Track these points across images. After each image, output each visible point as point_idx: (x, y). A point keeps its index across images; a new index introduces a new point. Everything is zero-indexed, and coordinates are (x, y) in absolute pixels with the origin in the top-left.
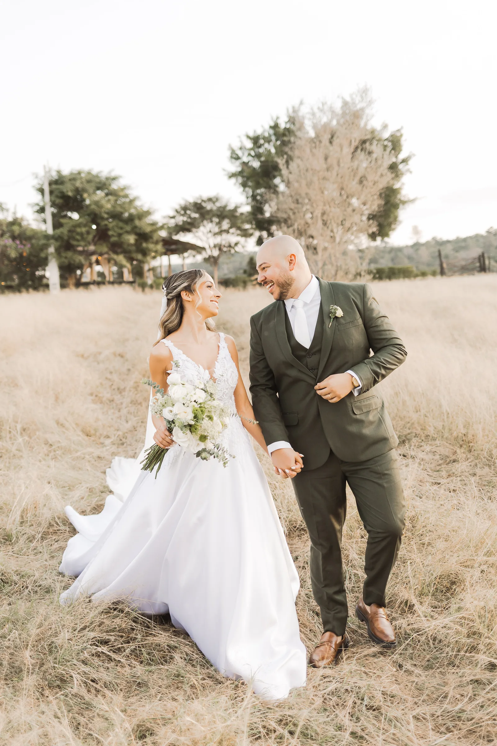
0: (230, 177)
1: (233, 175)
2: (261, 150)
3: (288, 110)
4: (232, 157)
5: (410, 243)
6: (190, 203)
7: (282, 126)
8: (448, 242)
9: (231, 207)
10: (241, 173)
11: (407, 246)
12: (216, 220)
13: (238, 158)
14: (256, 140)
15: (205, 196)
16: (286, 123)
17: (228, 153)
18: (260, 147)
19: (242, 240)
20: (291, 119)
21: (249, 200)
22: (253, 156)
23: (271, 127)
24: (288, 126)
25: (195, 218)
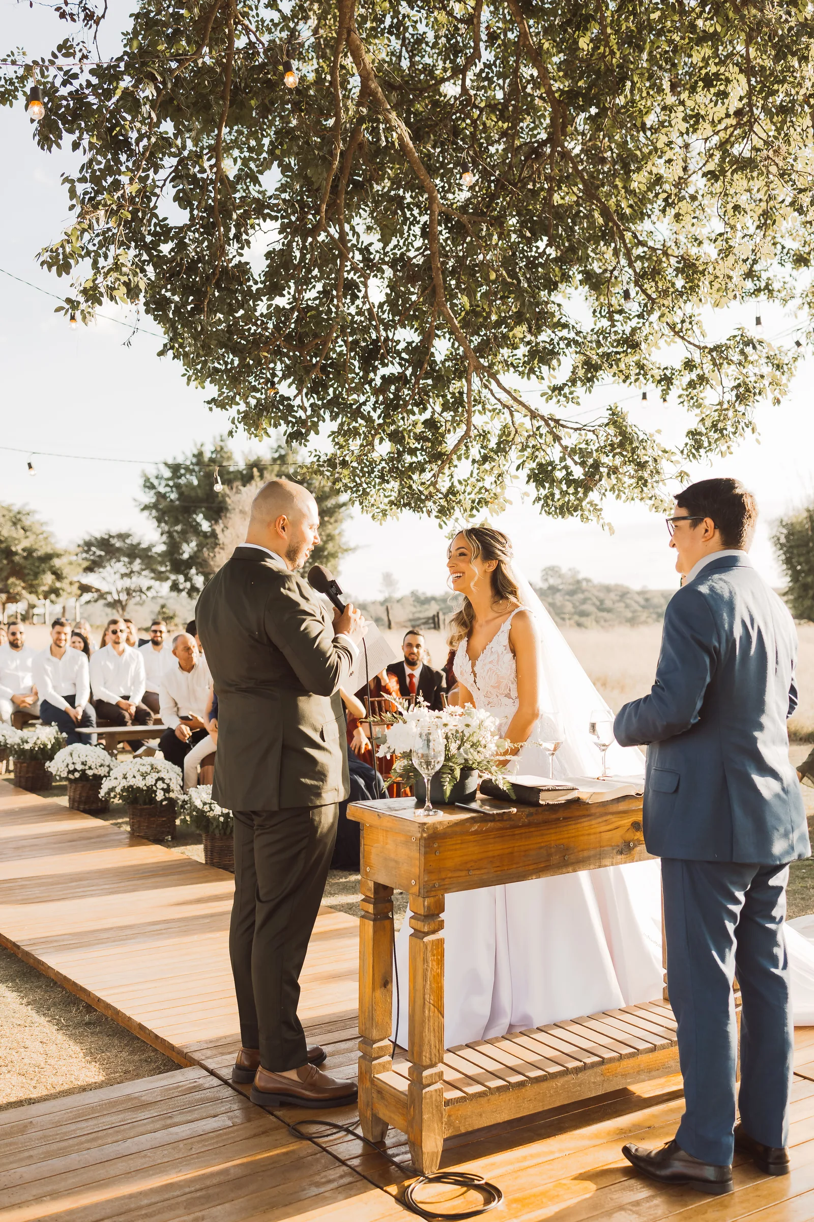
0: (143, 510)
1: (146, 508)
2: (182, 481)
3: (214, 438)
4: (145, 486)
5: (381, 598)
6: (96, 539)
7: (207, 455)
8: (434, 599)
9: (143, 546)
10: (155, 506)
11: (374, 603)
12: (126, 559)
13: (152, 487)
14: (175, 469)
15: (114, 531)
16: (212, 453)
17: (141, 481)
18: (180, 477)
19: (156, 584)
20: (219, 449)
21: (164, 538)
22: (171, 487)
23: (194, 456)
24: (214, 456)
25: (100, 556)
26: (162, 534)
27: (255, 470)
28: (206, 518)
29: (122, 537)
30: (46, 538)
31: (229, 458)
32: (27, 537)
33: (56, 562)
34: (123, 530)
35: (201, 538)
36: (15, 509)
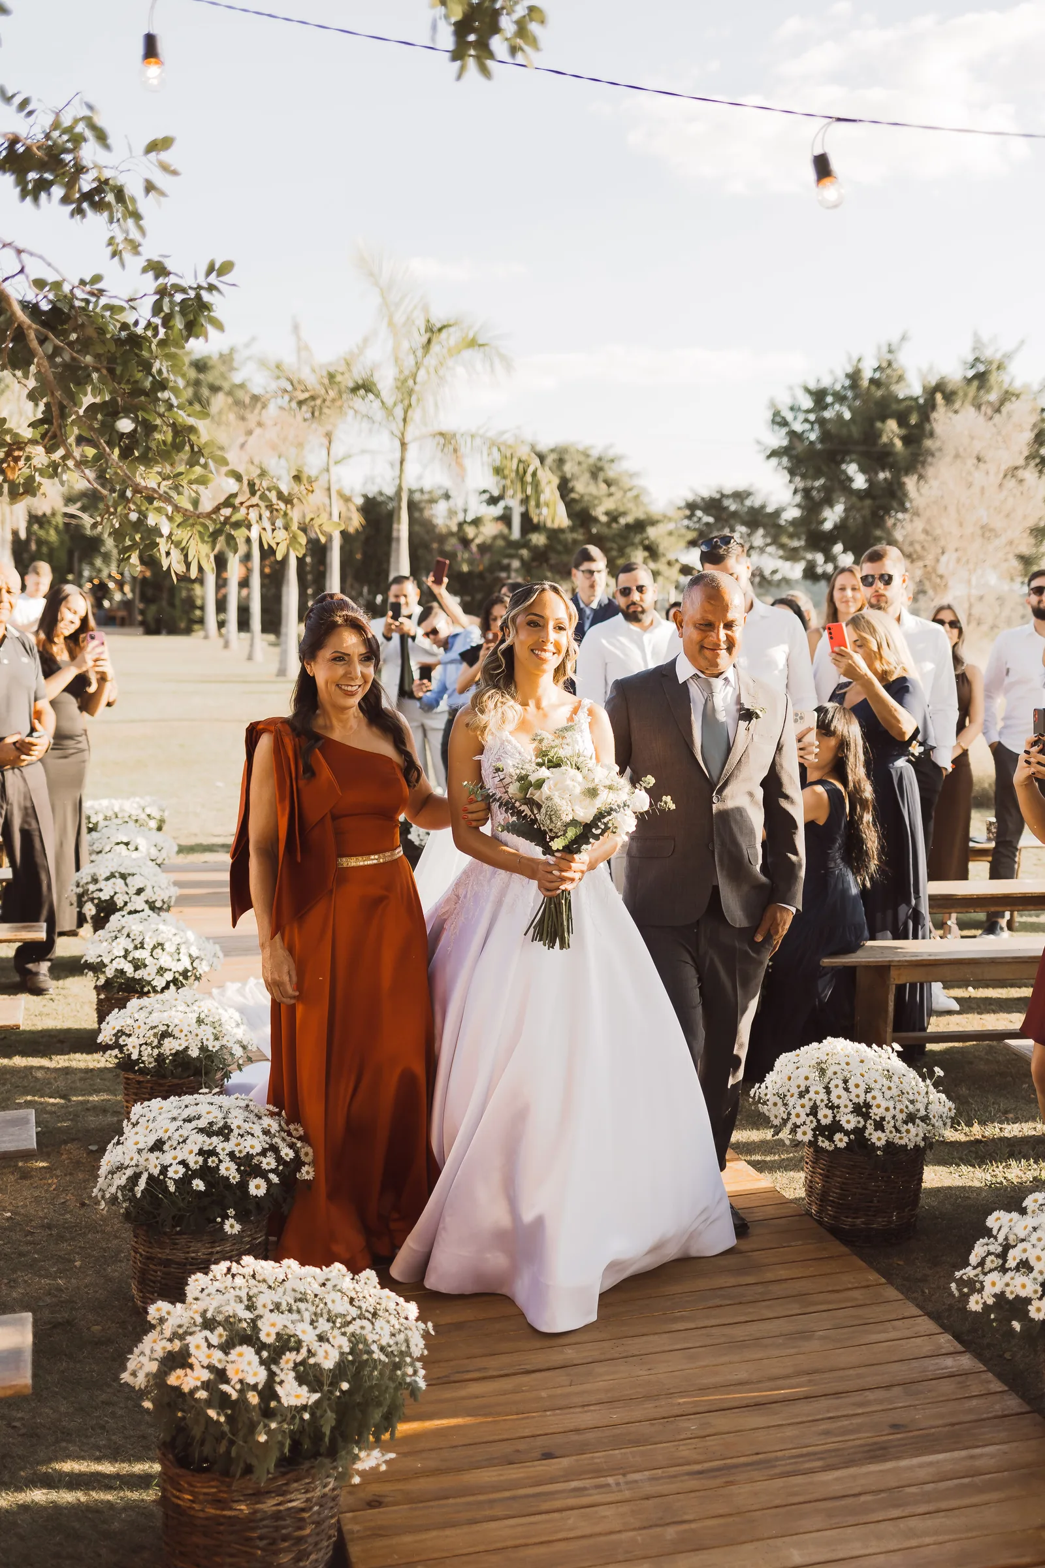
0: (769, 457)
2: (828, 414)
3: (879, 348)
4: (773, 422)
6: (703, 499)
7: (867, 374)
9: (769, 510)
10: (787, 451)
12: (745, 529)
13: (784, 423)
14: (819, 396)
15: (729, 488)
16: (875, 370)
17: (769, 415)
18: (825, 407)
19: (785, 565)
20: (884, 365)
21: (798, 498)
22: (812, 423)
23: (848, 376)
24: (877, 375)
25: (707, 524)
26: (795, 492)
27: (939, 396)
28: (863, 470)
29: (739, 496)
30: (637, 497)
31: (900, 378)
32: (610, 495)
33: (652, 532)
34: (741, 486)
35: (854, 499)
36: (595, 453)
